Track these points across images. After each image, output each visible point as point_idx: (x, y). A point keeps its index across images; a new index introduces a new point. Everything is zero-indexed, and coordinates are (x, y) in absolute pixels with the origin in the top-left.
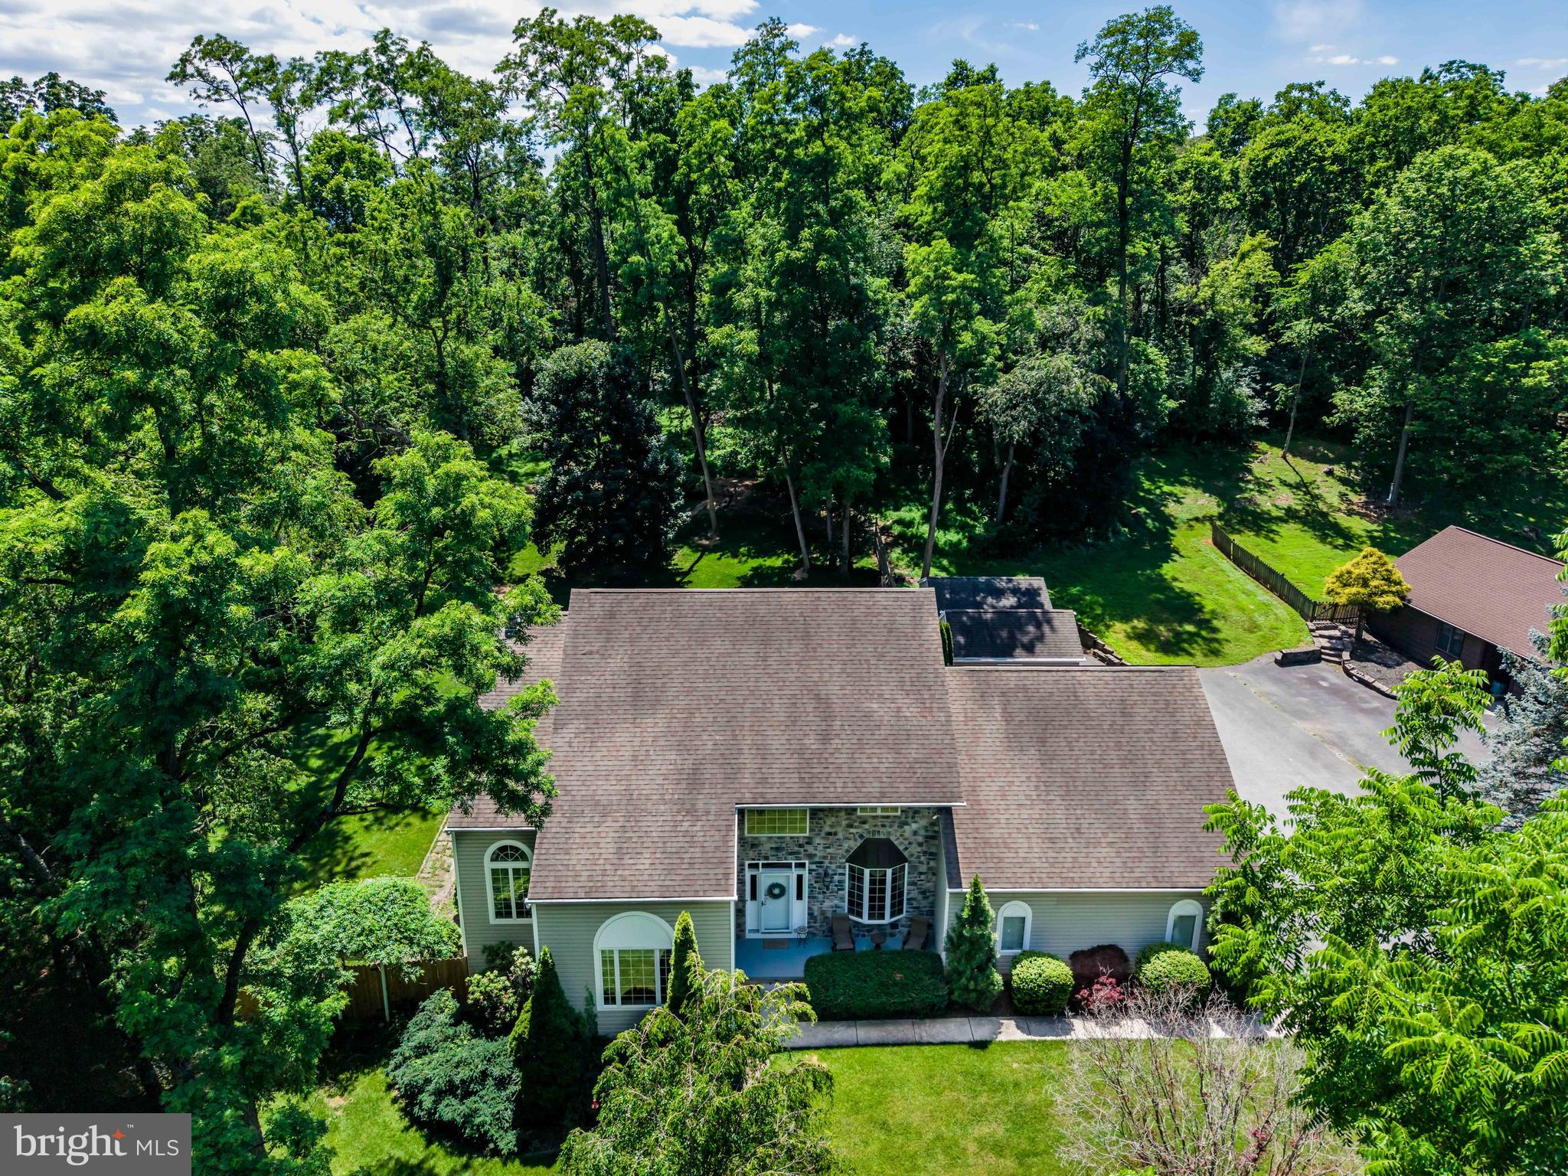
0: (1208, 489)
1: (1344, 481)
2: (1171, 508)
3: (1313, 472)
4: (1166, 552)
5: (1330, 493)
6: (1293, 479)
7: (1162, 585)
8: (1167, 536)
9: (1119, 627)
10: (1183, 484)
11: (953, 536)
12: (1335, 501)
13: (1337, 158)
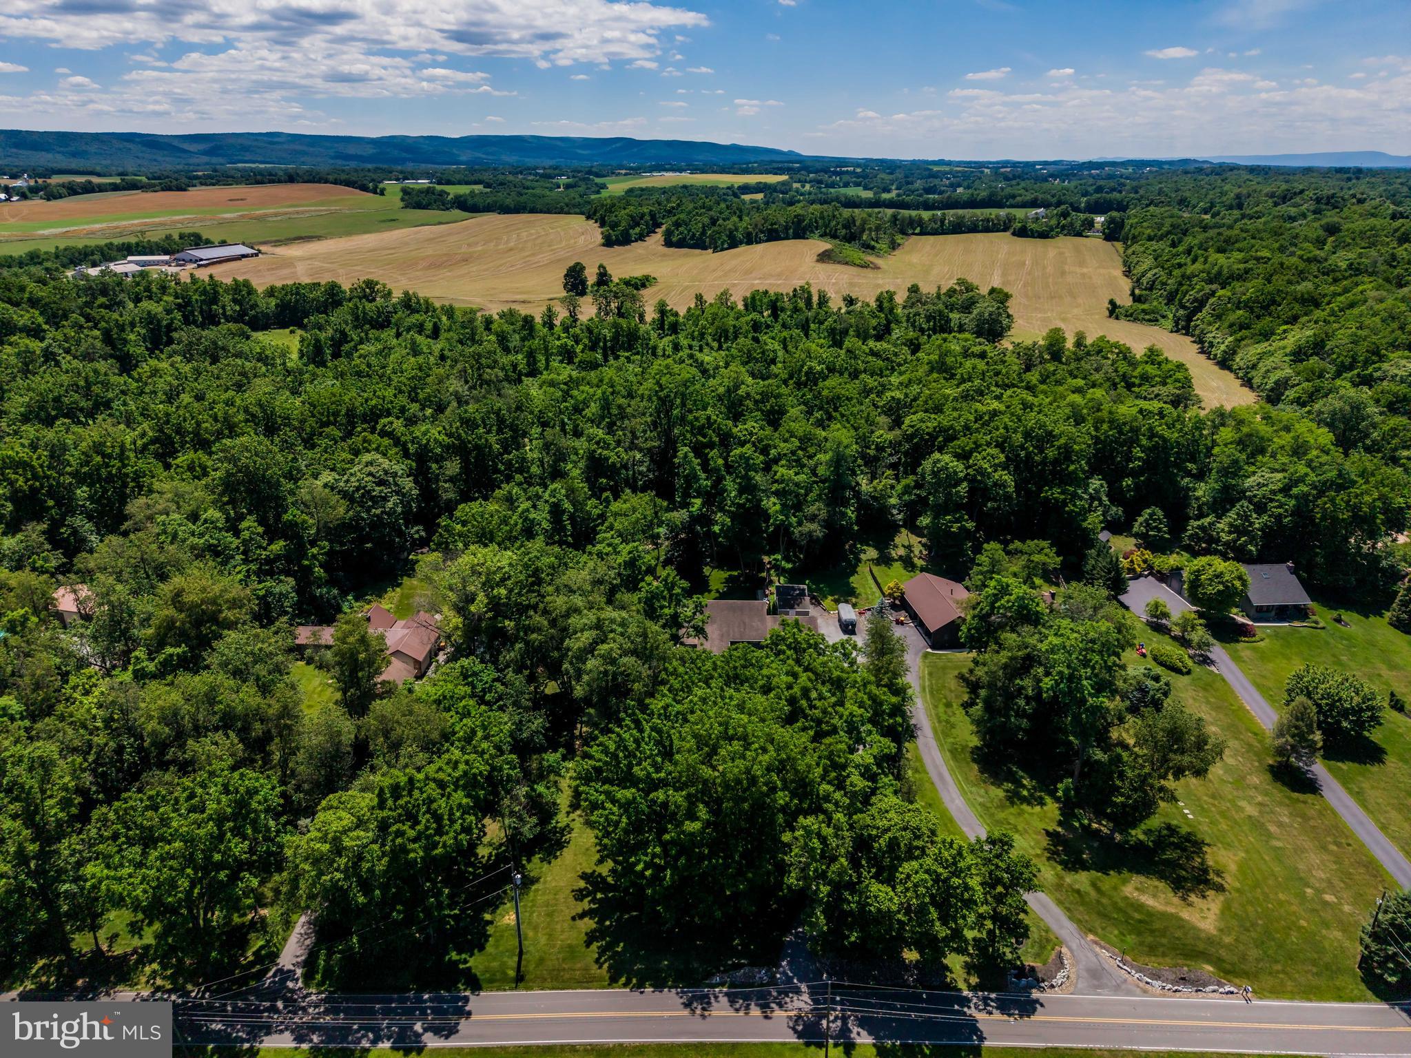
0: (877, 548)
1: (924, 545)
2: (863, 556)
3: (915, 540)
4: (854, 572)
5: (917, 549)
6: (906, 544)
7: (848, 583)
8: (856, 566)
9: (830, 598)
10: (868, 545)
11: (790, 566)
12: (917, 553)
13: (928, 434)
